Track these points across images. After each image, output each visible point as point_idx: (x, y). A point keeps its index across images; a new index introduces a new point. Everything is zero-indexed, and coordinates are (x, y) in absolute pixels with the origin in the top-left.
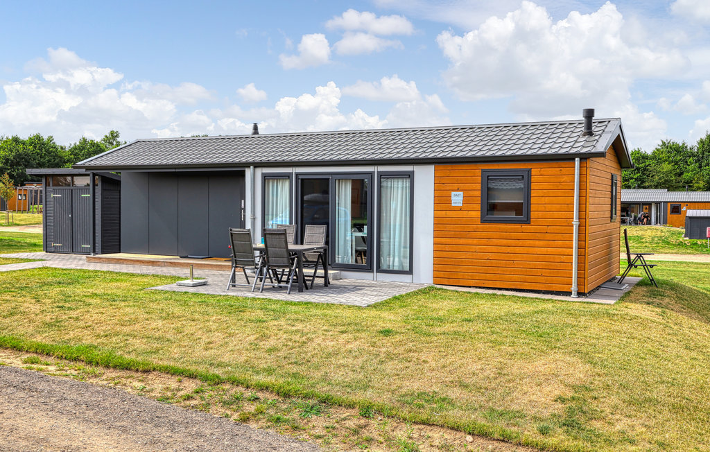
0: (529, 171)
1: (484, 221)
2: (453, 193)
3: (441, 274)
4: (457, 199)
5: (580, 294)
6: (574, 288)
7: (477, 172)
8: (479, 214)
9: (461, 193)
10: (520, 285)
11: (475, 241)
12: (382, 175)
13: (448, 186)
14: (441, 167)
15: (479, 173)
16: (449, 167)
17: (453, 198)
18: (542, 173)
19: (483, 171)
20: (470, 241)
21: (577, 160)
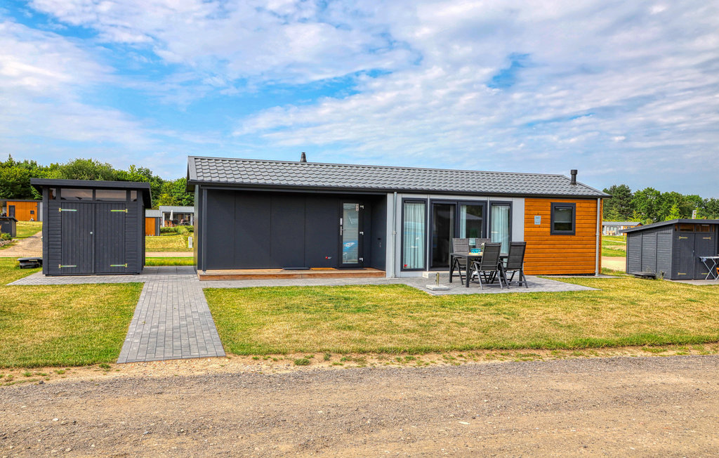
0: (575, 204)
1: (552, 234)
2: (535, 216)
4: (537, 220)
7: (548, 203)
8: (549, 230)
9: (540, 217)
11: (547, 246)
12: (493, 204)
13: (532, 212)
14: (529, 199)
15: (549, 204)
16: (533, 200)
17: (535, 220)
18: (581, 206)
19: (552, 204)
20: (544, 246)
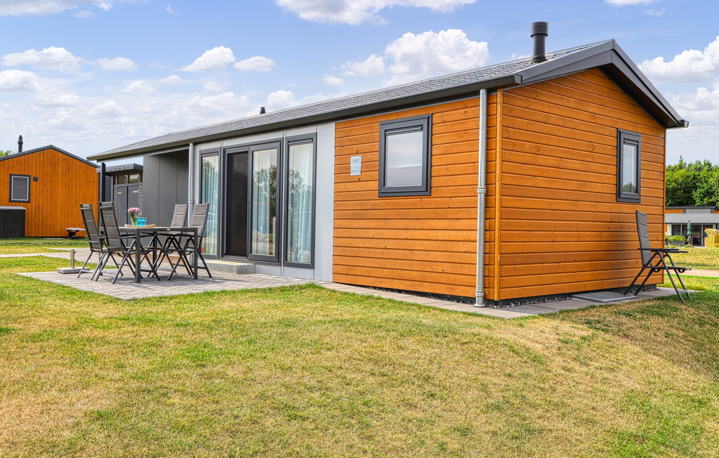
0: (429, 118)
1: (381, 194)
2: (352, 158)
3: (341, 269)
4: (356, 166)
5: (488, 302)
6: (478, 293)
7: (375, 126)
9: (360, 158)
10: (420, 286)
12: (289, 142)
13: (348, 150)
14: (342, 123)
15: (377, 127)
16: (348, 122)
17: (352, 165)
18: (445, 118)
19: (382, 124)
21: (483, 92)
